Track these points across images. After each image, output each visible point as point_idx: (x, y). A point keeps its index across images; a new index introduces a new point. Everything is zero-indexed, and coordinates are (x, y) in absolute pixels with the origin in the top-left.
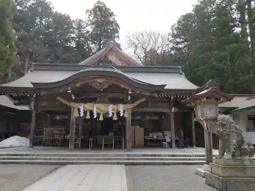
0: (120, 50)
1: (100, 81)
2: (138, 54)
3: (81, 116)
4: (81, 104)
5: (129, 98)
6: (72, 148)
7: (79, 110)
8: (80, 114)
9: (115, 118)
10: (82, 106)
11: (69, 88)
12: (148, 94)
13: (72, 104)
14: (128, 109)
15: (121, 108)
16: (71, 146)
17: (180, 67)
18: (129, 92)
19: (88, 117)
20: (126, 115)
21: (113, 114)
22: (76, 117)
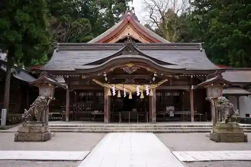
0: (137, 22)
1: (130, 65)
2: (154, 18)
3: (114, 95)
4: (113, 85)
5: (154, 79)
6: (107, 121)
7: (111, 90)
8: (112, 94)
9: (142, 97)
10: (114, 87)
11: (105, 73)
12: (170, 76)
13: (105, 85)
14: (153, 89)
15: (147, 87)
16: (106, 120)
17: (200, 44)
18: (155, 75)
19: (119, 96)
20: (152, 94)
21: (140, 93)
22: (109, 96)
